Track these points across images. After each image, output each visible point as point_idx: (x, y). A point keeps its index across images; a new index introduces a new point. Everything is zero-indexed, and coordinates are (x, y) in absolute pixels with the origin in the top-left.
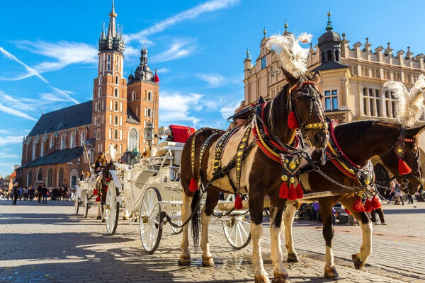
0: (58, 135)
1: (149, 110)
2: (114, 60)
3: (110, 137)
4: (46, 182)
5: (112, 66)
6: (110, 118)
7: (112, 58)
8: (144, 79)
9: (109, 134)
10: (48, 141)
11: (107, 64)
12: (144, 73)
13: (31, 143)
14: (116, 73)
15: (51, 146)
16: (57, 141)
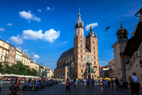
0: (65, 59)
1: (94, 47)
2: (80, 30)
3: (80, 58)
4: (60, 74)
5: (79, 32)
6: (79, 50)
7: (79, 29)
8: (92, 36)
9: (79, 56)
10: (63, 61)
11: (78, 32)
12: (91, 34)
13: (59, 62)
14: (81, 35)
15: (64, 62)
16: (65, 60)
